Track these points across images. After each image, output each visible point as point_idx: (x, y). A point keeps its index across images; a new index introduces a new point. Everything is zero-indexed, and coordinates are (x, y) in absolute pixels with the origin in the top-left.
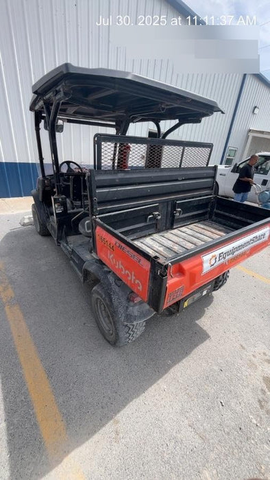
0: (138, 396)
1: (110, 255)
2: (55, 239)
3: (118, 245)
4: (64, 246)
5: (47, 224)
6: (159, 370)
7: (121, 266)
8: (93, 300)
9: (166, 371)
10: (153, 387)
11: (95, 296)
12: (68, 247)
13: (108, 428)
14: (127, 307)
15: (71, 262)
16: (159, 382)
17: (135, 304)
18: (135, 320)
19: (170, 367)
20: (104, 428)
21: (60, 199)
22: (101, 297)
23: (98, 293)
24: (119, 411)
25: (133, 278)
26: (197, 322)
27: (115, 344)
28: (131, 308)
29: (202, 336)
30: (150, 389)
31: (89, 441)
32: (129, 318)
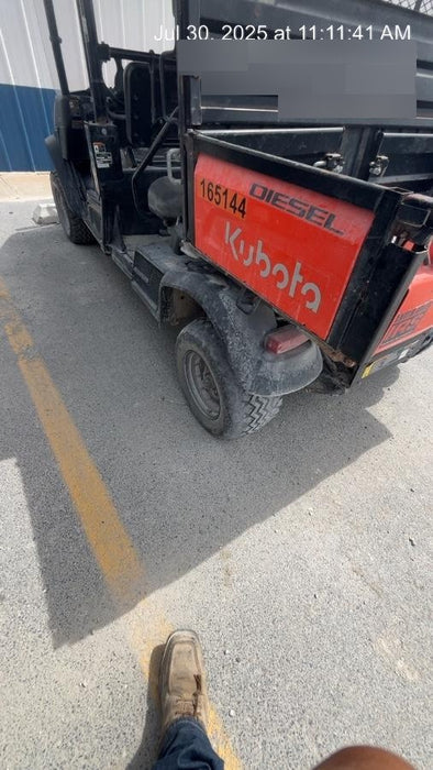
0: (263, 518)
1: (232, 232)
2: (101, 242)
3: (258, 191)
4: (117, 254)
5: (83, 213)
6: (301, 483)
7: (261, 256)
8: (180, 354)
9: (312, 485)
10: (288, 507)
11: (185, 346)
12: (126, 256)
13: (212, 563)
14: (260, 363)
15: (134, 283)
16: (299, 500)
17: (277, 358)
18: (274, 388)
19: (319, 478)
20: (204, 564)
21: (104, 131)
22: (199, 345)
23: (191, 339)
24: (229, 541)
25: (297, 278)
26: (368, 409)
27: (221, 433)
28: (268, 364)
29: (378, 433)
30: (284, 510)
31: (181, 580)
32: (263, 384)
